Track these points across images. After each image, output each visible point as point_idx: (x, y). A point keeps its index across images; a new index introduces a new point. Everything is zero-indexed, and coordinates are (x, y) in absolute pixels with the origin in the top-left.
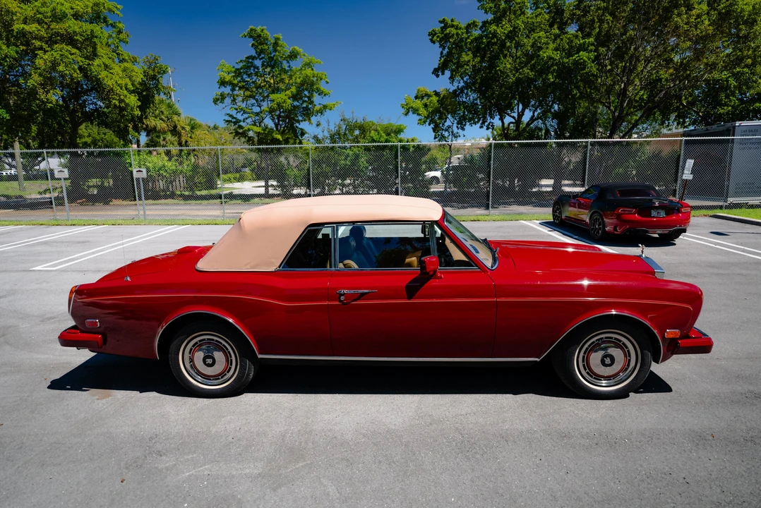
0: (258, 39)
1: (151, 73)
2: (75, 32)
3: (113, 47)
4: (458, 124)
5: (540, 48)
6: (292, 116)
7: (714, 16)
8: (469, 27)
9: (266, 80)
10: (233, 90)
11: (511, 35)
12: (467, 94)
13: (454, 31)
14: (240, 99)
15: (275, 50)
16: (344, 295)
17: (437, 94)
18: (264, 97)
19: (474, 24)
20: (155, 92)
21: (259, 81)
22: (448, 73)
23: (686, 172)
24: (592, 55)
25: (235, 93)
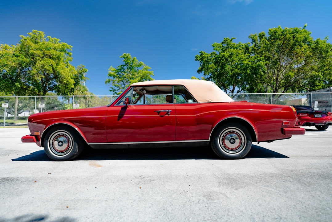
1: (80, 72)
2: (53, 54)
3: (65, 62)
7: (311, 50)
8: (212, 55)
9: (128, 74)
10: (114, 78)
11: (230, 56)
13: (206, 56)
14: (117, 81)
15: (133, 63)
18: (127, 81)
19: (214, 53)
20: (80, 80)
21: (125, 75)
22: (203, 72)
24: (265, 63)
25: (115, 79)
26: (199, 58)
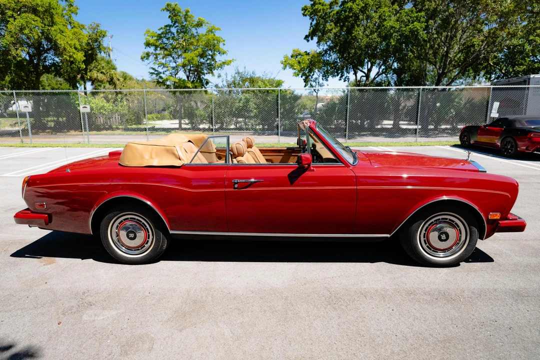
0: (173, 12)
1: (94, 36)
2: (37, 4)
3: (66, 17)
4: (323, 76)
5: (385, 20)
6: (200, 70)
8: (332, 5)
9: (180, 43)
10: (156, 49)
11: (363, 10)
12: (330, 54)
13: (320, 7)
14: (161, 56)
15: (186, 21)
16: (237, 183)
17: (307, 54)
18: (179, 56)
19: (335, 2)
20: (98, 51)
21: (175, 43)
22: (316, 39)
23: (493, 111)
24: (424, 25)
25: (158, 52)
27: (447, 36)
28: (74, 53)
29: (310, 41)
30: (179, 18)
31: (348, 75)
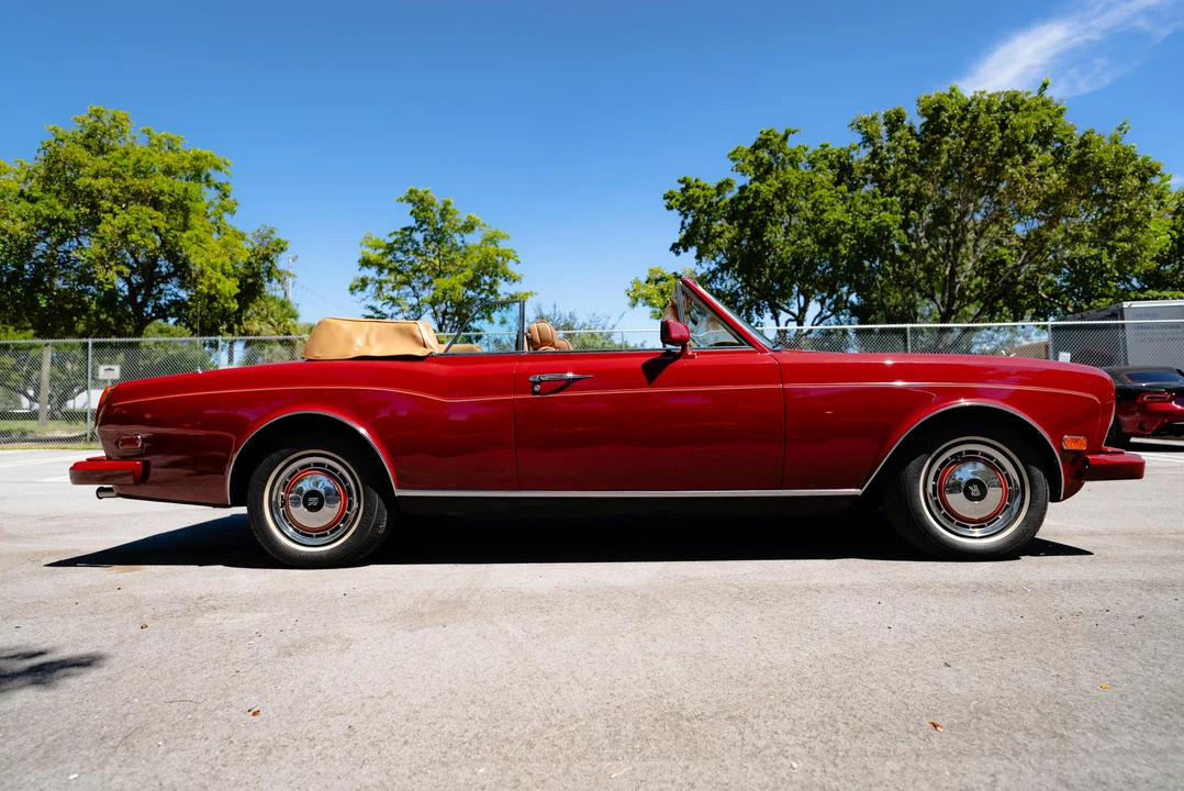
0: (420, 204)
1: (263, 251)
2: (162, 192)
3: (213, 218)
5: (824, 211)
6: (464, 311)
7: (1063, 169)
8: (720, 188)
9: (429, 259)
10: (380, 272)
11: (781, 194)
12: (722, 278)
13: (699, 192)
14: (390, 285)
15: (444, 219)
16: (540, 382)
17: (676, 276)
18: (425, 284)
19: (728, 183)
20: (266, 280)
21: (419, 262)
22: (693, 251)
24: (899, 218)
25: (384, 277)
26: (677, 200)
27: (948, 245)
28: (219, 280)
29: (682, 253)
30: (431, 215)
31: (760, 320)
